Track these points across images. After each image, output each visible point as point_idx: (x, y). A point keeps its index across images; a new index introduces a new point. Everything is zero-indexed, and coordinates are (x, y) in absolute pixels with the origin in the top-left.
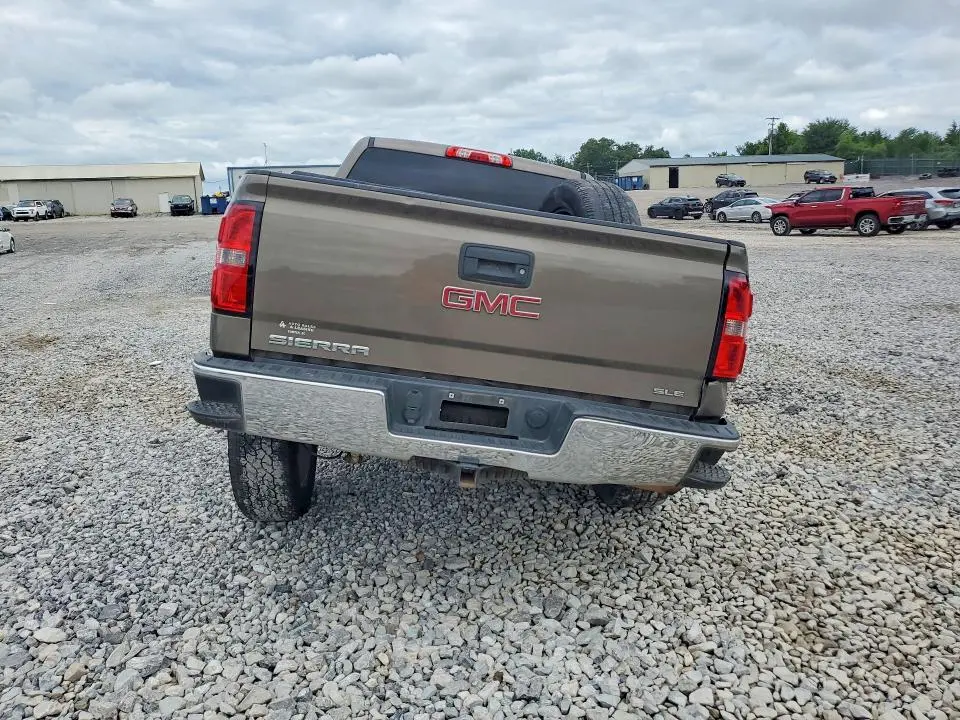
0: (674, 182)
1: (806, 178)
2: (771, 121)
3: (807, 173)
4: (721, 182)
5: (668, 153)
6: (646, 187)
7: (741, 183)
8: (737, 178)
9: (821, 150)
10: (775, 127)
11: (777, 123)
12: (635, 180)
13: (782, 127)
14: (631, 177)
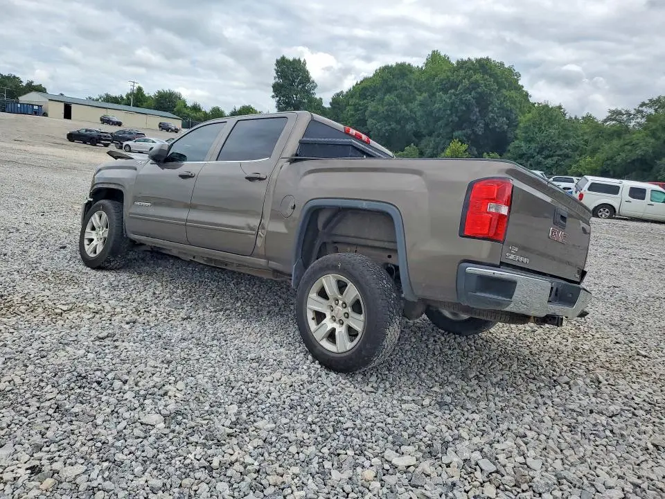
0: (68, 115)
1: (160, 127)
2: (133, 84)
3: (160, 123)
4: (105, 121)
5: (45, 89)
6: (45, 115)
7: (119, 124)
8: (115, 119)
9: (165, 110)
10: (135, 88)
11: (136, 86)
12: (36, 107)
13: (140, 89)
14: (33, 105)
